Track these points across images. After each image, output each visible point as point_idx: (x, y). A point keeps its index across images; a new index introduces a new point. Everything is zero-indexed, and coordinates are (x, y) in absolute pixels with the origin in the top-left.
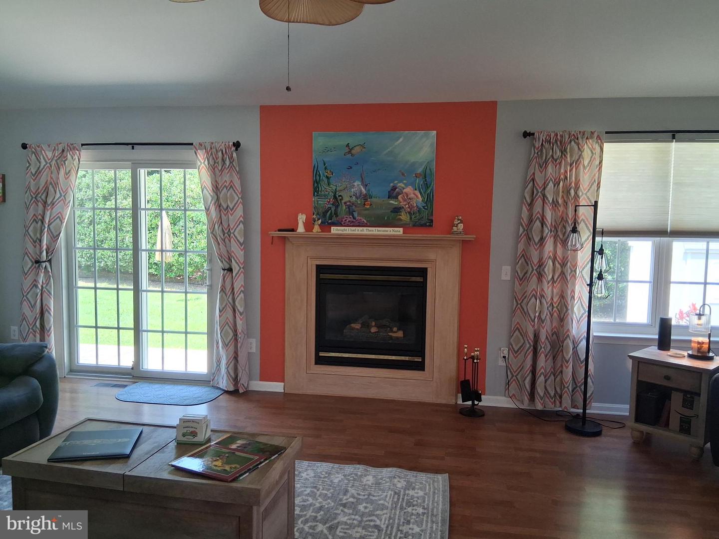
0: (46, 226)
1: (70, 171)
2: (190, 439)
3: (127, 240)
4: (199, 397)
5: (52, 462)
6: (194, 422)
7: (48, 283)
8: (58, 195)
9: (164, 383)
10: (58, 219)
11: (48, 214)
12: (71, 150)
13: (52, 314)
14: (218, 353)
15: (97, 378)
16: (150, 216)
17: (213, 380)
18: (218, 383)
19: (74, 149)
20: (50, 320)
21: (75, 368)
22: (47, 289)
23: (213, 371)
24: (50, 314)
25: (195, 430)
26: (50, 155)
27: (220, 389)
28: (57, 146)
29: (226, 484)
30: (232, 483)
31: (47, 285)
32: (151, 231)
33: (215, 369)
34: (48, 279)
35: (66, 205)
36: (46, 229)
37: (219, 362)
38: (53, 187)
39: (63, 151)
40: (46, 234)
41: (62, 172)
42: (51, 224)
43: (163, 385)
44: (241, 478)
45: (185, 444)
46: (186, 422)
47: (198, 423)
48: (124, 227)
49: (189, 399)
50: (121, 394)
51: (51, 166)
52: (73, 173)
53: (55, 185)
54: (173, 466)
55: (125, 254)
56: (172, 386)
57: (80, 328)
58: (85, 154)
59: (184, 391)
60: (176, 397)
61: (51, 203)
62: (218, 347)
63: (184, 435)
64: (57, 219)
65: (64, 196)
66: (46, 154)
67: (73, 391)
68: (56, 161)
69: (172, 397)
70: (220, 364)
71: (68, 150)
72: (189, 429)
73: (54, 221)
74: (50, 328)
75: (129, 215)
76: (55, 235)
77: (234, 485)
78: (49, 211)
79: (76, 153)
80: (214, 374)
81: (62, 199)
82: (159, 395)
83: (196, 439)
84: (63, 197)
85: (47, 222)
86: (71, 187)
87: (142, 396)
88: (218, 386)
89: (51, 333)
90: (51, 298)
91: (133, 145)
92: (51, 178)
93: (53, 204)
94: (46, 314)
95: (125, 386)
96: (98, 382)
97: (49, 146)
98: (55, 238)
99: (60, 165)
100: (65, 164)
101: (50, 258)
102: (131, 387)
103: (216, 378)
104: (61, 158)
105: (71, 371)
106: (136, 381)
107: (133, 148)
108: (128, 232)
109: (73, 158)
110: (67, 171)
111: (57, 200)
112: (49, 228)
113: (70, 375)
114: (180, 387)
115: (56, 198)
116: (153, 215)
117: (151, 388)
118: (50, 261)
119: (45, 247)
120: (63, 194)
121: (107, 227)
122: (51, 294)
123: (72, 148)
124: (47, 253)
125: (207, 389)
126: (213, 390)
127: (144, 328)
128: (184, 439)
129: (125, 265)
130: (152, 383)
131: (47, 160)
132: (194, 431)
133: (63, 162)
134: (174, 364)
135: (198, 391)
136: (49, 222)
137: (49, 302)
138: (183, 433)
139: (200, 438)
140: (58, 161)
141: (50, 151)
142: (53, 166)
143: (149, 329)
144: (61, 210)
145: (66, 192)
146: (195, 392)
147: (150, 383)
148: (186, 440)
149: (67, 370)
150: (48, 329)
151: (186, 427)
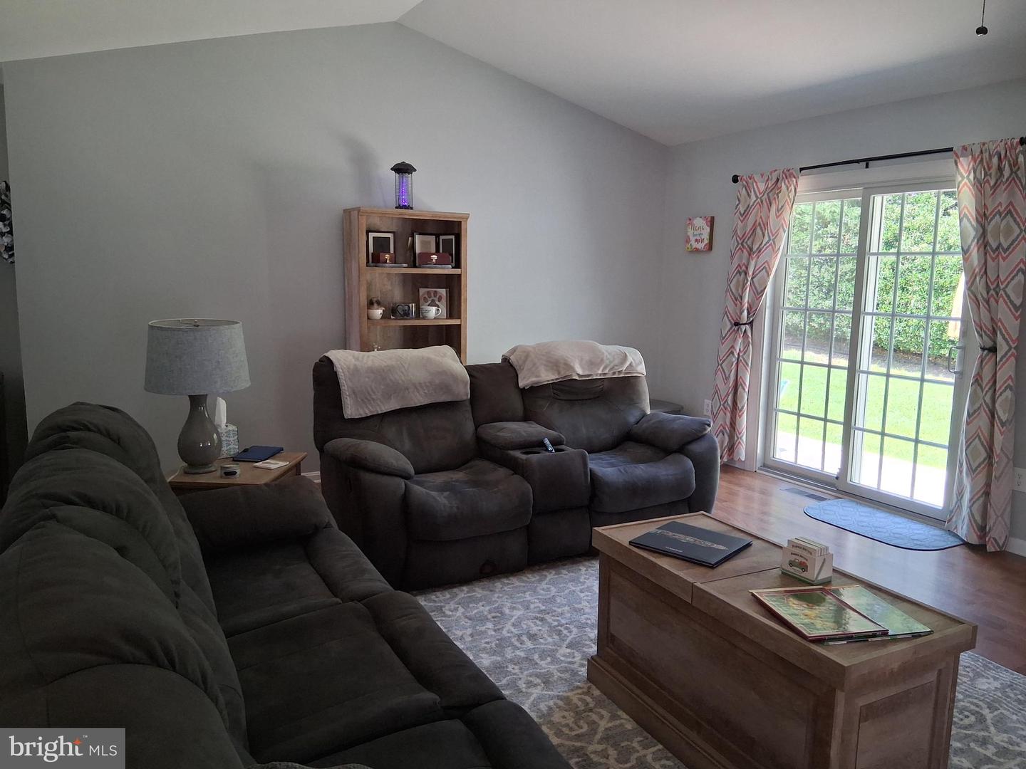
0: (749, 279)
1: (782, 207)
2: (795, 571)
3: (912, 305)
4: (918, 540)
5: (635, 546)
6: (805, 550)
7: (746, 351)
8: (766, 239)
9: (878, 509)
10: (764, 270)
11: (752, 263)
12: (787, 178)
13: (747, 390)
14: (961, 482)
15: (792, 481)
16: (951, 269)
17: (949, 521)
18: (956, 528)
19: (790, 177)
20: (743, 397)
21: (768, 463)
22: (744, 359)
23: (951, 508)
24: (744, 390)
25: (805, 561)
26: (762, 186)
27: (956, 536)
28: (771, 174)
29: (804, 642)
30: (812, 644)
31: (745, 353)
32: (948, 293)
33: (954, 505)
34: (746, 345)
35: (775, 251)
36: (749, 283)
37: (960, 495)
38: (761, 229)
39: (778, 180)
40: (748, 289)
41: (774, 208)
42: (755, 276)
43: (875, 510)
44: (831, 643)
45: (790, 575)
46: (796, 547)
47: (811, 554)
48: (910, 285)
49: (902, 539)
50: (812, 508)
51: (762, 202)
52: (787, 207)
53: (764, 225)
54: (753, 595)
55: (907, 325)
56: (887, 515)
57: (780, 413)
58: (804, 182)
59: (901, 526)
60: (885, 531)
61: (757, 249)
62: (961, 472)
63: (791, 564)
64: (762, 269)
65: (773, 240)
66: (757, 187)
67: (764, 492)
68: (768, 194)
69: (878, 529)
70: (962, 498)
71: (783, 178)
72: (797, 557)
73: (760, 271)
74: (743, 407)
75: (919, 268)
76: (759, 291)
77: (814, 647)
78: (754, 261)
79: (793, 181)
80: (952, 512)
81: (771, 245)
82: (861, 521)
83: (804, 575)
84: (771, 241)
85: (751, 273)
86: (783, 227)
87: (839, 517)
88: (955, 531)
89: (743, 413)
90: (747, 369)
91: (867, 162)
92: (761, 217)
93: (759, 250)
94: (740, 389)
95: (822, 499)
96: (792, 486)
97: (762, 176)
98: (758, 293)
99: (772, 199)
100: (778, 197)
101: (751, 319)
102: (829, 502)
103: (954, 519)
104: (773, 191)
105: (765, 466)
106: (840, 496)
107: (867, 166)
108: (914, 292)
109: (788, 189)
110: (780, 207)
111: (765, 245)
112: (753, 282)
113: (761, 470)
114: (898, 519)
115: (764, 243)
116: (955, 268)
117: (856, 510)
118: (751, 324)
119: (746, 305)
120: (772, 238)
121: (886, 286)
122: (748, 365)
123: (788, 175)
124: (748, 313)
125: (938, 532)
126: (946, 536)
127: (859, 425)
128: (791, 569)
129: (906, 341)
130: (861, 504)
131: (758, 194)
132: (804, 563)
133: (775, 196)
134: (895, 484)
135: (923, 532)
136: (753, 274)
137: (745, 375)
138: (790, 561)
139: (811, 574)
140: (770, 194)
141: (762, 182)
142: (764, 202)
143: (866, 427)
144: (767, 259)
145: (776, 235)
146: (916, 532)
147: (857, 503)
148: (793, 571)
149: (759, 464)
150: (740, 408)
151: (794, 554)
